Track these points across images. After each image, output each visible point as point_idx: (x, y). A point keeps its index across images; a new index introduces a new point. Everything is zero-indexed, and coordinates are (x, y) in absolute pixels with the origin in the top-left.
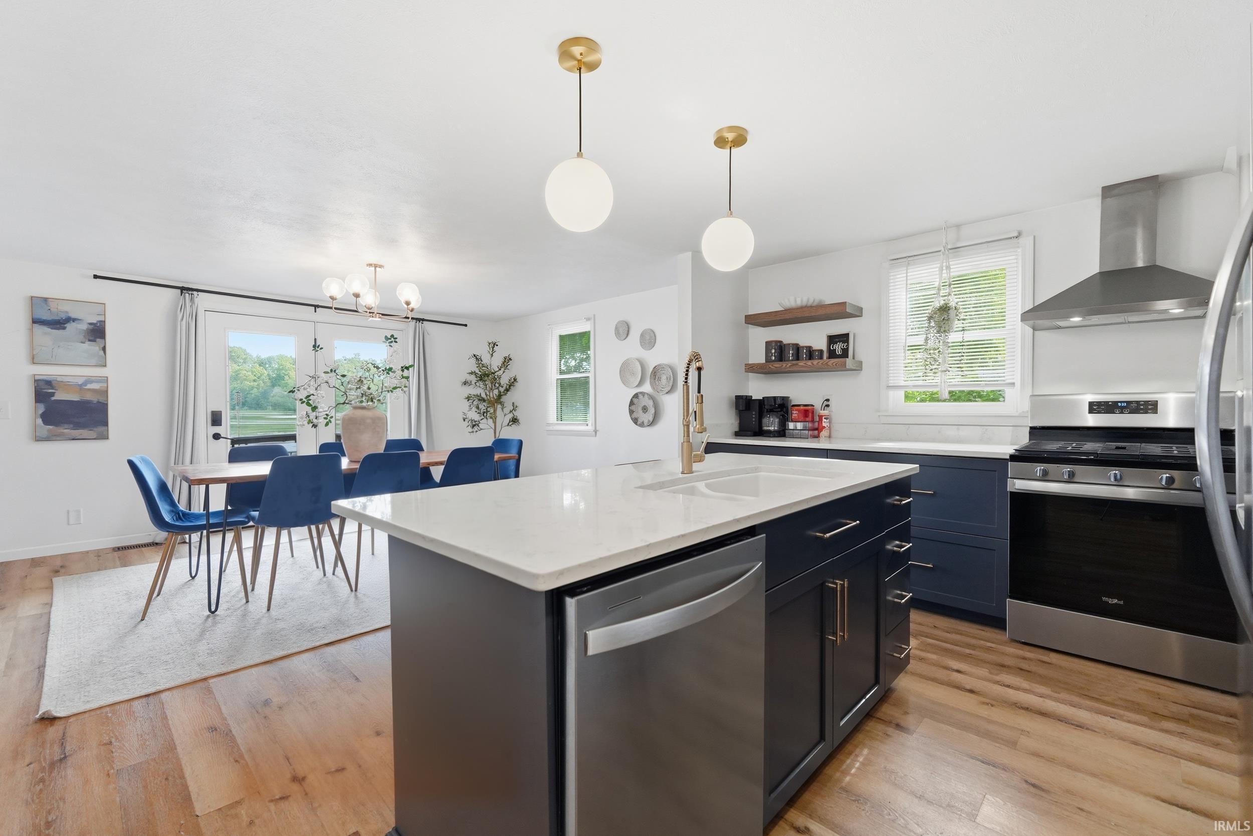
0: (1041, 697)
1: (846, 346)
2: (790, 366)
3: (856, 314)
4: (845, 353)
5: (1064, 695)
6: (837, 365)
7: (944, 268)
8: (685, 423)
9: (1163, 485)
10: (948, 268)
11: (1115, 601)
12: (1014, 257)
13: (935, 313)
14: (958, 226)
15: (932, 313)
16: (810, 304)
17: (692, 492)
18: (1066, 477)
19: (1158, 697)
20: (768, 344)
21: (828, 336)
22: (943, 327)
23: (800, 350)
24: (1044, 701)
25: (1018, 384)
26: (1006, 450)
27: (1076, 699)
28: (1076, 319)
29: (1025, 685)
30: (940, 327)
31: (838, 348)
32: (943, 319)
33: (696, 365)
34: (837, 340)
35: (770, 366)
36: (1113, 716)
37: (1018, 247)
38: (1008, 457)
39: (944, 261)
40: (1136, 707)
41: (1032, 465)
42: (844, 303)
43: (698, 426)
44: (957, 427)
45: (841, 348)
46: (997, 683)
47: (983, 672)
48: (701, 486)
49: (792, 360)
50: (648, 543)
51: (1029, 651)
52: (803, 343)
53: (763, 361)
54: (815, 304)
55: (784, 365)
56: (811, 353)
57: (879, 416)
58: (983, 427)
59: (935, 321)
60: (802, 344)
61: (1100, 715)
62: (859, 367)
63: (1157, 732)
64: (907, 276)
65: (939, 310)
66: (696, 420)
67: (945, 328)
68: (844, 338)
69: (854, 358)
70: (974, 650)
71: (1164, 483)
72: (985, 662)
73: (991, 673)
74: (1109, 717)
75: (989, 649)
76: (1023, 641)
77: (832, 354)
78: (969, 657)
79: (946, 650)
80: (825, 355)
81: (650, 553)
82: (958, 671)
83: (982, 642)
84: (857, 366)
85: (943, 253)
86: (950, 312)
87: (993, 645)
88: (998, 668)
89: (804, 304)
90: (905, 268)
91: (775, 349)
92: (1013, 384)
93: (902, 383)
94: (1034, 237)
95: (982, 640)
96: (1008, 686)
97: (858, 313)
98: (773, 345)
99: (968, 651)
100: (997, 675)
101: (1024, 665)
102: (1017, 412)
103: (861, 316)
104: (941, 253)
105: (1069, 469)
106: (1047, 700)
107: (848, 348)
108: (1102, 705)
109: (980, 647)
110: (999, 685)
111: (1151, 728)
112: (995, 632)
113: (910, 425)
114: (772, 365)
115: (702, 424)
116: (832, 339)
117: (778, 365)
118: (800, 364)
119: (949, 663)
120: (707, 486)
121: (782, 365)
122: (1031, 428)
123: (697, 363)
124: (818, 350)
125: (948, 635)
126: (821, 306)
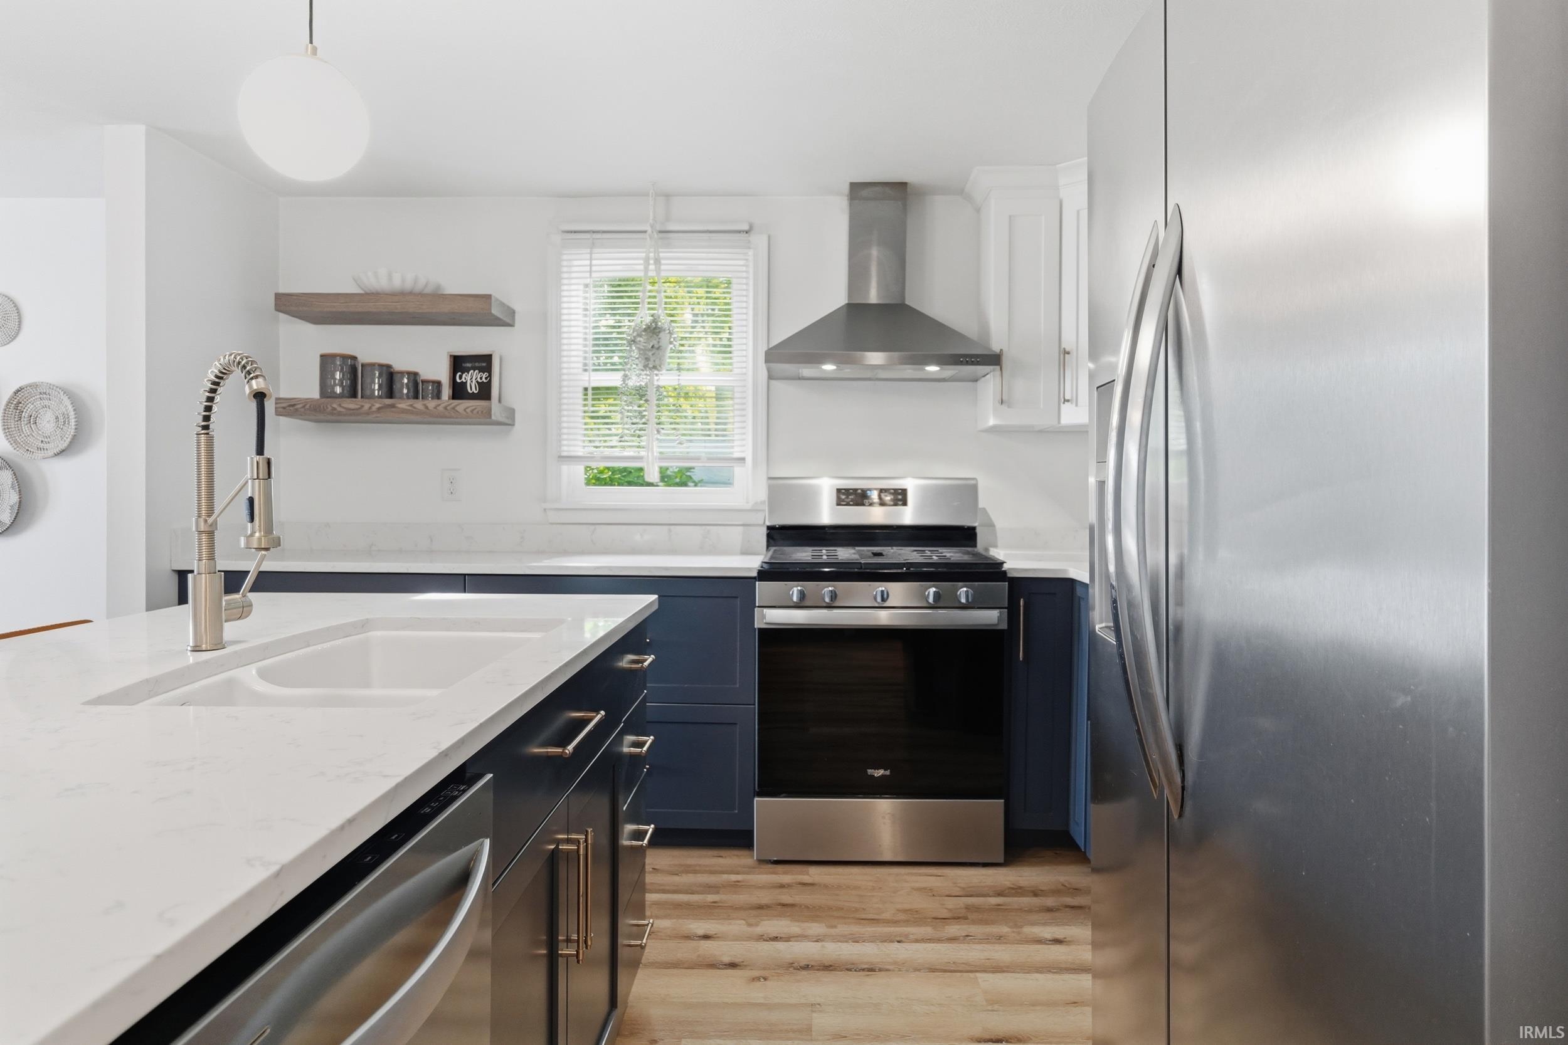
0: (817, 941)
1: (486, 378)
2: (379, 409)
3: (505, 319)
4: (485, 392)
5: (843, 929)
6: (475, 412)
7: (652, 262)
8: (202, 527)
9: (930, 603)
10: (657, 261)
11: (881, 772)
12: (742, 263)
13: (640, 335)
14: (667, 196)
15: (635, 334)
16: (419, 287)
17: (227, 694)
18: (827, 600)
19: (931, 892)
20: (326, 360)
21: (451, 356)
22: (652, 359)
23: (396, 378)
24: (823, 947)
25: (749, 460)
26: (751, 563)
27: (856, 929)
28: (829, 367)
29: (795, 928)
30: (647, 359)
31: (471, 379)
32: (653, 347)
33: (251, 387)
34: (469, 365)
35: (335, 406)
36: (898, 939)
37: (749, 248)
38: (755, 574)
39: (652, 250)
40: (915, 917)
41: (786, 584)
42: (488, 297)
43: (257, 534)
44: (666, 528)
45: (477, 382)
46: (762, 938)
47: (737, 926)
48: (249, 675)
49: (380, 397)
50: (275, 868)
51: (785, 873)
52: (400, 364)
53: (316, 395)
54: (428, 290)
55: (367, 406)
56: (418, 387)
57: (545, 510)
58: (704, 527)
59: (639, 349)
60: (398, 365)
61: (885, 944)
62: (509, 421)
63: (945, 945)
64: (591, 265)
65: (645, 330)
66: (252, 519)
67: (654, 361)
68: (484, 362)
69: (500, 401)
70: (718, 893)
71: (931, 600)
72: (736, 908)
73: (750, 925)
74: (896, 943)
75: (736, 886)
76: (775, 859)
77: (459, 392)
78: (715, 907)
79: (678, 906)
80: (446, 392)
81: (282, 893)
82: (706, 937)
83: (725, 877)
84: (508, 418)
85: (649, 235)
86: (662, 335)
87: (739, 877)
88: (754, 912)
89: (408, 286)
90: (588, 251)
91: (341, 371)
92: (743, 459)
93: (580, 452)
94: (769, 237)
95: (723, 872)
96: (775, 939)
97: (504, 320)
98: (338, 363)
99: (711, 898)
100: (757, 925)
101: (786, 898)
102: (748, 503)
103: (511, 325)
104: (647, 236)
105: (830, 589)
106: (826, 944)
107: (490, 382)
108: (885, 926)
109: (724, 886)
110: (764, 940)
111: (939, 940)
112: (737, 856)
113: (597, 526)
114: (340, 405)
115: (269, 529)
116: (458, 363)
117: (350, 404)
118: (400, 406)
119: (691, 926)
120: (263, 674)
121: (362, 406)
122: (769, 528)
123: (254, 382)
124: (434, 382)
125: (676, 879)
126: (438, 296)
